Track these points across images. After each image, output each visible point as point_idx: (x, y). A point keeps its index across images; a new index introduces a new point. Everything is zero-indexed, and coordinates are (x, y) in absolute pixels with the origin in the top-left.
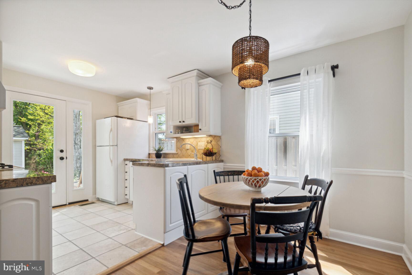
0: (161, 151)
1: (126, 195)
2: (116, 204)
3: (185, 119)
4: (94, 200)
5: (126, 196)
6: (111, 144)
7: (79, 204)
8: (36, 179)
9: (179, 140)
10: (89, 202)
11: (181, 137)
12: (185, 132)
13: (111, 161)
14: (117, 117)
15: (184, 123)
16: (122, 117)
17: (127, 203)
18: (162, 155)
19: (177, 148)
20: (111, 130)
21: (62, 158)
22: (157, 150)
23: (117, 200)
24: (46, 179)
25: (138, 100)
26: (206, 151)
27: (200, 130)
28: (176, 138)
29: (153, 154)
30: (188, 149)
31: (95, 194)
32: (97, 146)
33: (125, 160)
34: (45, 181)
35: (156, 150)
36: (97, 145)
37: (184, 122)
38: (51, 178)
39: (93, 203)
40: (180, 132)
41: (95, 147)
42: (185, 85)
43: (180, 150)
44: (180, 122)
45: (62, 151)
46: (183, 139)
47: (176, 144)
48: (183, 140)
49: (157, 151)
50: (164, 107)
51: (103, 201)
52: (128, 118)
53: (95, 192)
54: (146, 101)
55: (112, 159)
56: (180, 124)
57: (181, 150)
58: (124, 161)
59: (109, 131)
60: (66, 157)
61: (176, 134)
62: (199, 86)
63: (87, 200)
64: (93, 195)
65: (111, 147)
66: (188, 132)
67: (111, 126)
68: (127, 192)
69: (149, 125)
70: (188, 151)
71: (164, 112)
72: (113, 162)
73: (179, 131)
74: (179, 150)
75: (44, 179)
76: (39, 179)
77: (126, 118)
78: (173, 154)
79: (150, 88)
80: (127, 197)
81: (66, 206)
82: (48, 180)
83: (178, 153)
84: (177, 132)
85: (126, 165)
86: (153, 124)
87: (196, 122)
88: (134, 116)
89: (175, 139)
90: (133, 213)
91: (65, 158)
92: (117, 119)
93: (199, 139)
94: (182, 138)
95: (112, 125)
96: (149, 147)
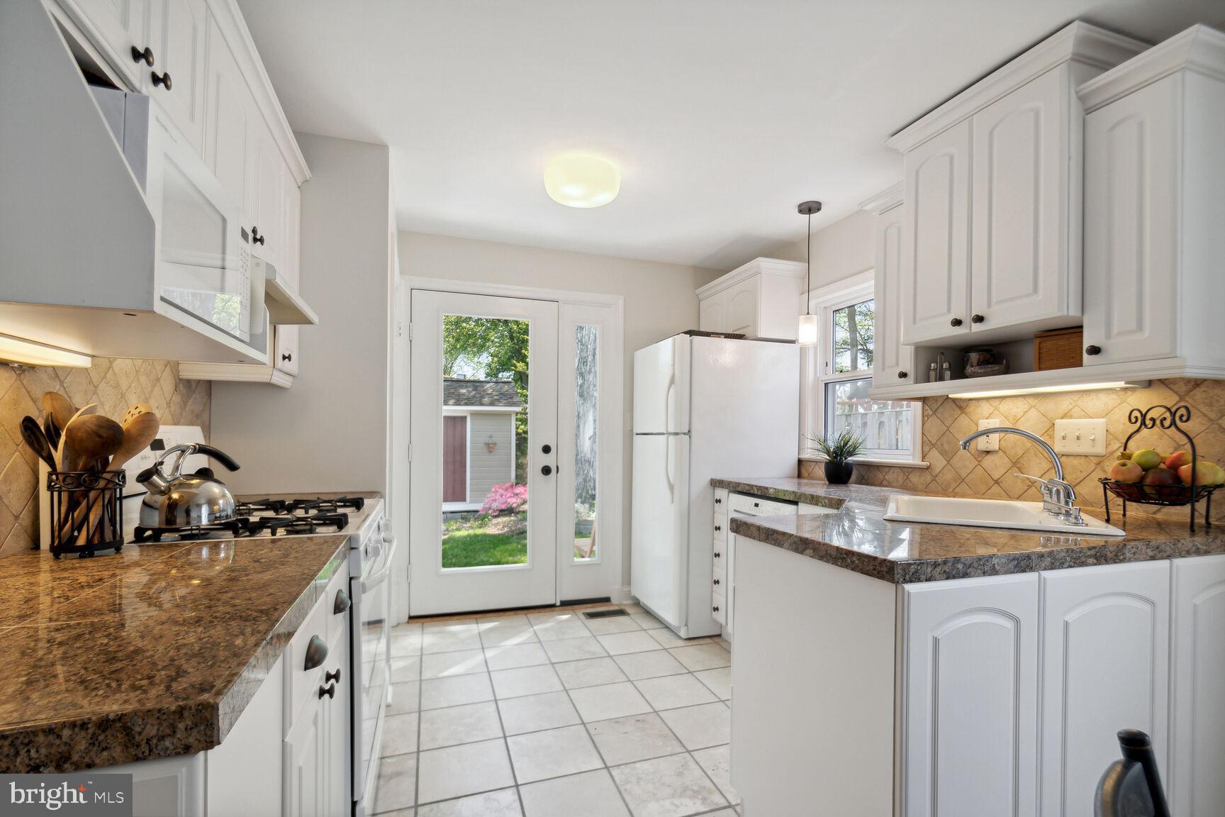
0: (851, 454)
1: (716, 609)
2: (683, 634)
3: (989, 306)
4: (625, 603)
5: (715, 613)
6: (671, 430)
7: (587, 608)
8: (94, 734)
9: (936, 411)
10: (612, 605)
11: (950, 396)
12: (977, 369)
13: (671, 487)
14: (691, 333)
15: (977, 328)
16: (708, 334)
17: (719, 636)
18: (854, 468)
19: (927, 445)
20: (672, 382)
21: (546, 471)
22: (832, 450)
23: (687, 622)
24: (151, 731)
25: (764, 263)
26: (1139, 471)
27: (1095, 350)
28: (924, 400)
29: (816, 462)
30: (988, 452)
31: (629, 583)
32: (637, 434)
33: (716, 484)
34: (148, 740)
35: (828, 452)
36: (636, 431)
37: (979, 319)
38: (181, 726)
39: (621, 612)
40: (948, 374)
41: (630, 435)
42: (991, 133)
43: (943, 453)
44: (957, 323)
45: (546, 449)
46: (961, 405)
47: (923, 425)
48: (960, 408)
49: (834, 452)
50: (872, 272)
51: (648, 613)
52: (728, 336)
53: (627, 579)
54: (794, 263)
55: (671, 480)
56: (958, 331)
57: (949, 456)
58: (711, 490)
59: (667, 385)
60: (557, 467)
61: (929, 381)
62: (1088, 111)
63: (607, 600)
64: (622, 585)
65: (671, 438)
66: (997, 368)
67: (673, 365)
68: (719, 601)
69: (803, 351)
70: (988, 461)
71: (870, 293)
72: (676, 492)
73: (945, 365)
74: (934, 453)
75: (140, 733)
76: (109, 732)
77: (721, 334)
78: (906, 469)
79: (810, 208)
80: (720, 617)
81: (553, 611)
82: (162, 738)
83: (928, 468)
84: (932, 374)
85: (718, 501)
86: (816, 348)
87: (1066, 314)
88: (749, 326)
89: (919, 404)
90: (729, 742)
91: (554, 470)
92: (689, 342)
93: (1065, 404)
94: (954, 400)
95: (676, 362)
96: (801, 436)
